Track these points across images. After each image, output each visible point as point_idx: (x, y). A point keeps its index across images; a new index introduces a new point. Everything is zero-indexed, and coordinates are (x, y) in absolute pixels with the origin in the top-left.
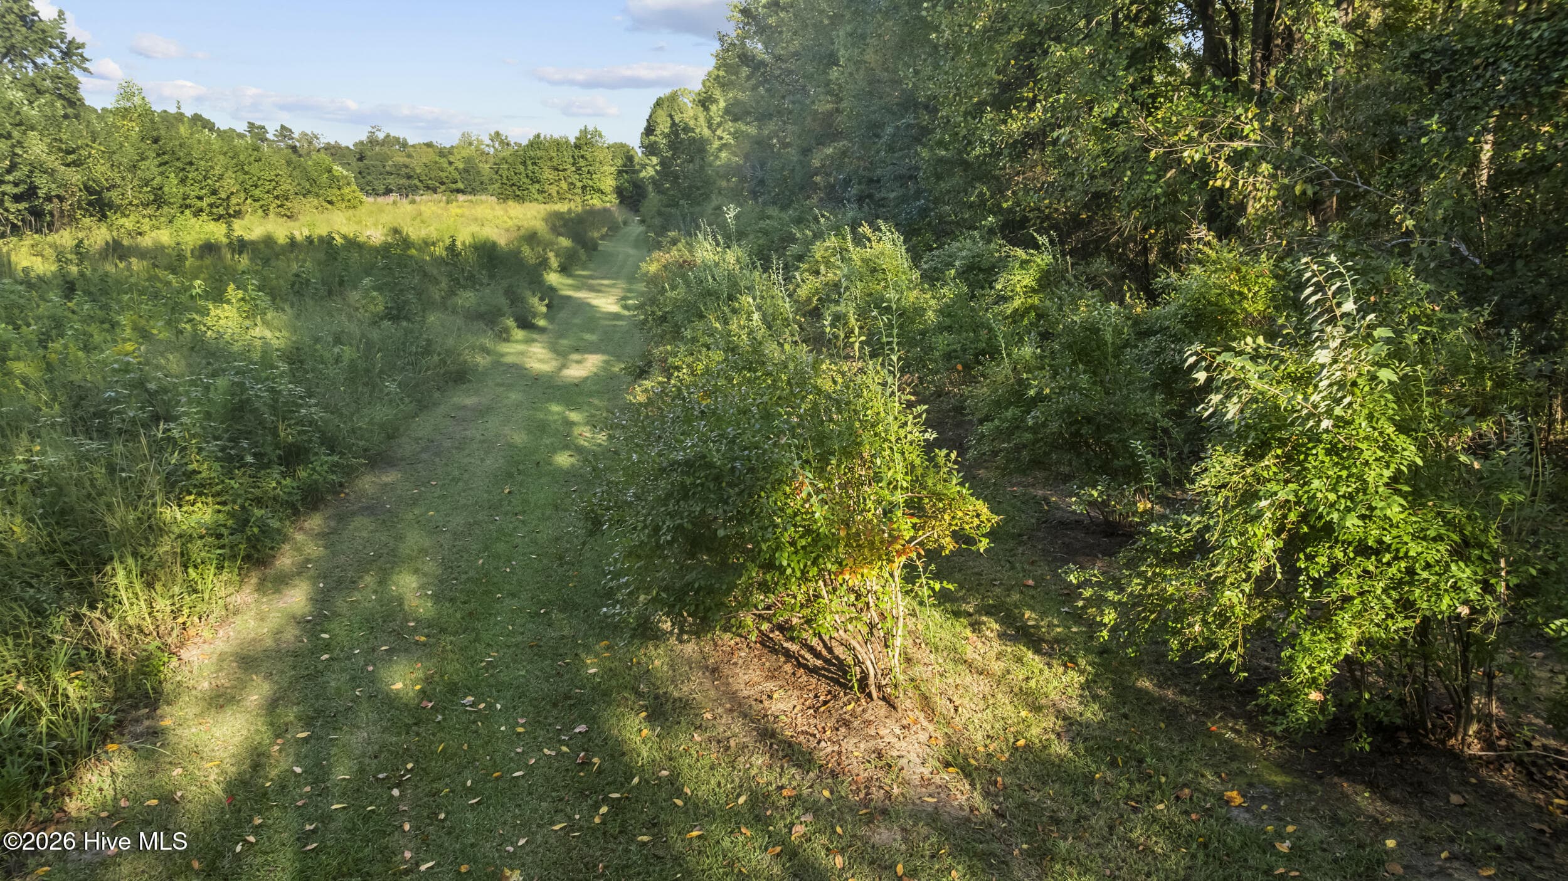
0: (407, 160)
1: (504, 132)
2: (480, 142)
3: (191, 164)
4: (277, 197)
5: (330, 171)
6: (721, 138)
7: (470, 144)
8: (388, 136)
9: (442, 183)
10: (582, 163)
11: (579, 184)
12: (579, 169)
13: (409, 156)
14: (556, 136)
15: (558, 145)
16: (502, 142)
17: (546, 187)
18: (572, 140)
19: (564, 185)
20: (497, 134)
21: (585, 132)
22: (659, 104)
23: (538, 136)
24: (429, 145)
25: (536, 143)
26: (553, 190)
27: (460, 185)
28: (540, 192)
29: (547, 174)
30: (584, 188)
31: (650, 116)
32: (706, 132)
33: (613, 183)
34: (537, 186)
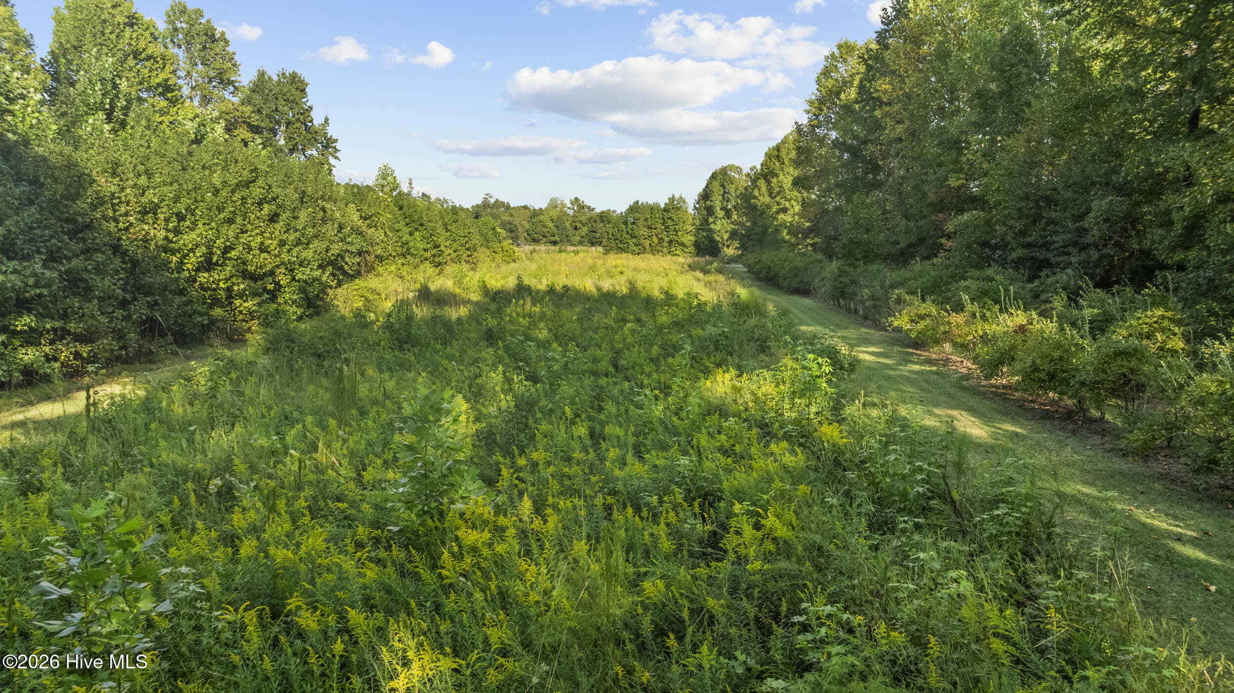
0: (510, 219)
1: (581, 198)
2: (564, 205)
3: (422, 225)
4: (468, 249)
5: (494, 229)
6: (778, 204)
7: (556, 207)
8: (497, 201)
9: (545, 237)
10: (670, 223)
11: (667, 239)
12: (667, 227)
13: (512, 216)
14: (651, 202)
15: (653, 209)
16: (579, 206)
17: (642, 241)
18: (663, 206)
19: (656, 240)
20: (576, 199)
21: (672, 199)
22: (714, 176)
23: (637, 202)
24: (525, 207)
25: (635, 208)
26: (647, 243)
27: (557, 238)
28: (636, 245)
29: (644, 231)
30: (670, 242)
31: (707, 187)
32: (767, 199)
33: (693, 238)
34: (634, 240)
